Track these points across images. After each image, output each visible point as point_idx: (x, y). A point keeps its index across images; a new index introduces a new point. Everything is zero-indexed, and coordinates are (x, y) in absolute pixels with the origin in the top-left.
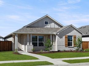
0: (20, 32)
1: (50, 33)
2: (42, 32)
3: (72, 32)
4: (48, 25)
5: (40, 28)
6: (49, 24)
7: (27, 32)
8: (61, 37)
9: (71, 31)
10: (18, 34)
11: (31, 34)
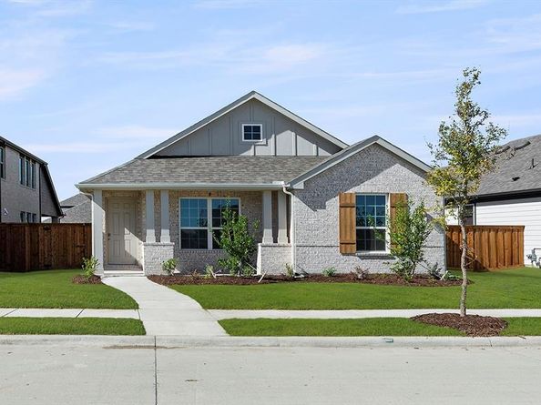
0: (113, 180)
1: (259, 183)
2: (219, 181)
3: (380, 176)
4: (262, 141)
5: (217, 159)
6: (267, 137)
7: (144, 182)
8: (316, 203)
9: (378, 172)
10: (104, 192)
11: (164, 189)
